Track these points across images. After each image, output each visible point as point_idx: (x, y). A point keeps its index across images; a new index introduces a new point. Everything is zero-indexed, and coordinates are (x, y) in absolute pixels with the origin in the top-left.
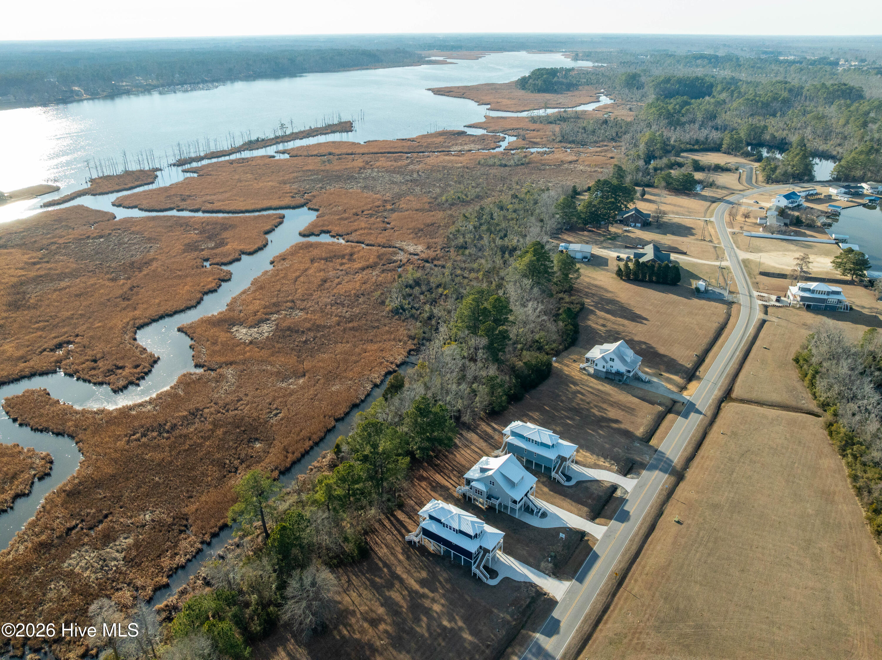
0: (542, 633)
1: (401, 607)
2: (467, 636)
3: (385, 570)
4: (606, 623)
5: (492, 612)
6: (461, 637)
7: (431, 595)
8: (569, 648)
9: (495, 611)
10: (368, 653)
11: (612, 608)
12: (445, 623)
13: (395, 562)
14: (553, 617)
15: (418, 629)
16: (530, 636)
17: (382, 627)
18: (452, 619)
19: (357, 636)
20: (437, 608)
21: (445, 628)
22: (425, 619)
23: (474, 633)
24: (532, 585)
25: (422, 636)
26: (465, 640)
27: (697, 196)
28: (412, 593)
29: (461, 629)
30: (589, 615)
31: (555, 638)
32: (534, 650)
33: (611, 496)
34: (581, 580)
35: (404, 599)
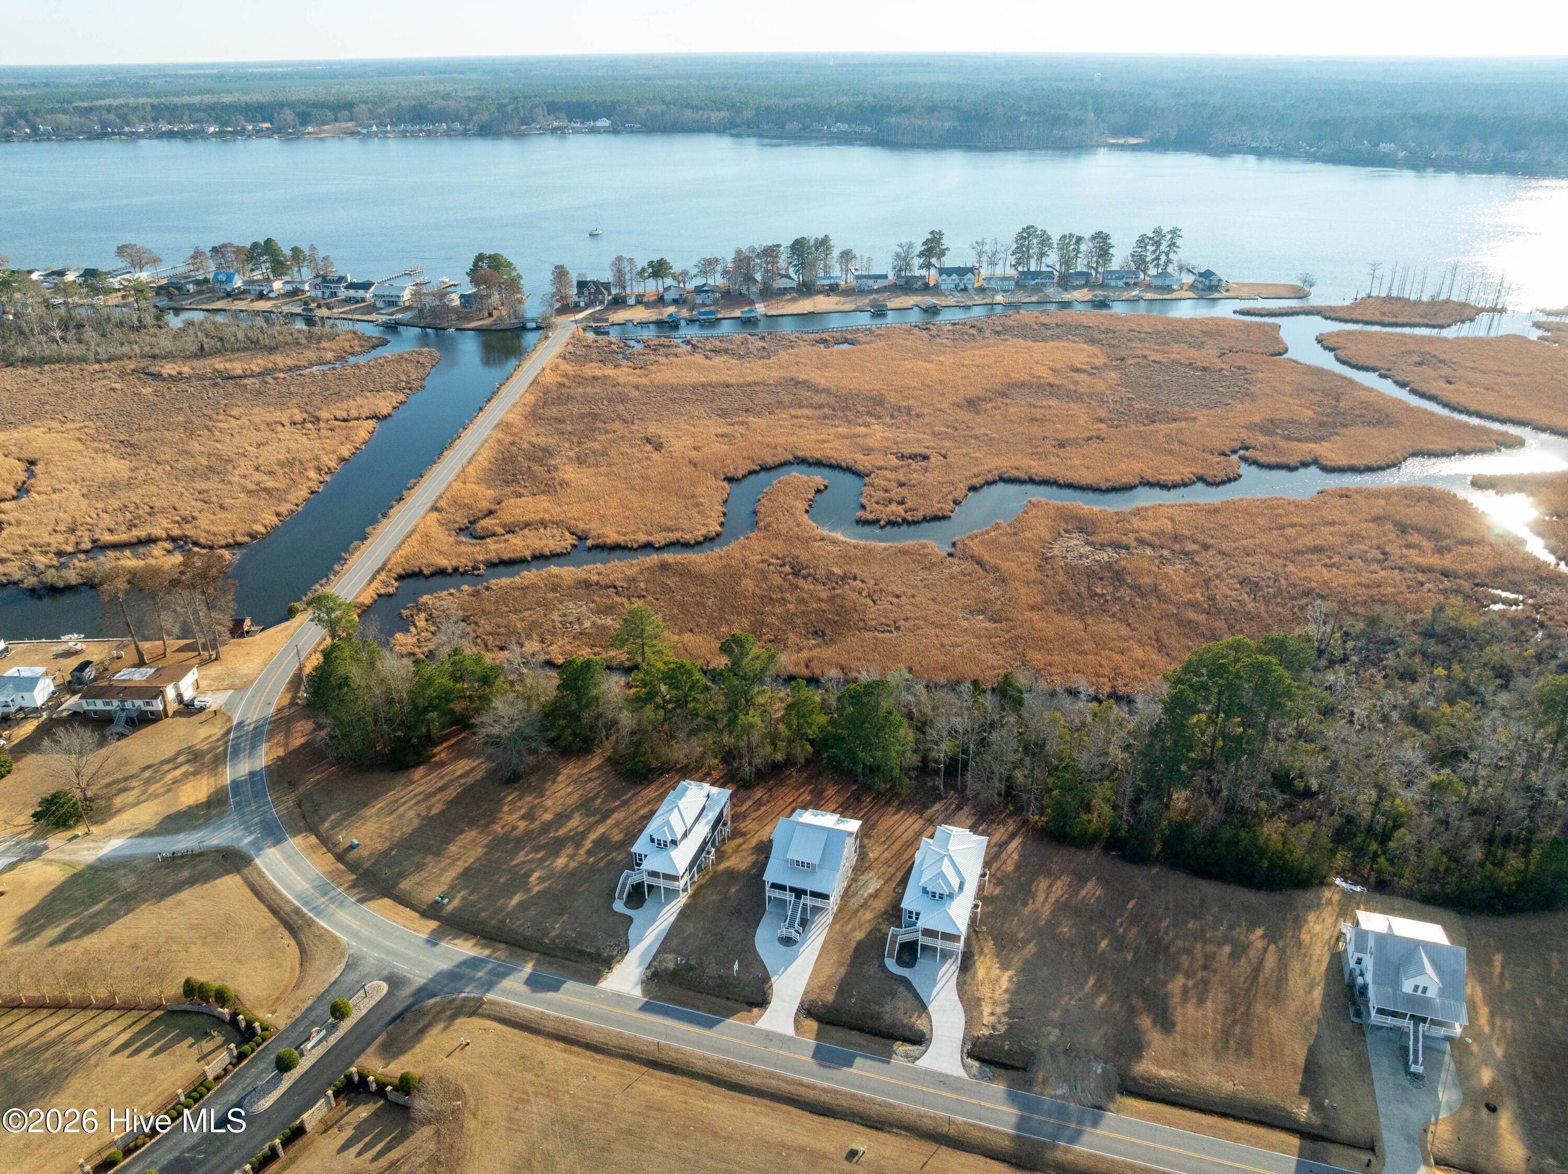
0: (531, 974)
1: (556, 831)
2: (516, 899)
3: (617, 803)
4: (565, 1051)
5: (562, 915)
6: (515, 893)
7: (582, 851)
8: (507, 1006)
9: (565, 918)
10: (482, 822)
12: (536, 875)
13: (634, 807)
14: (564, 982)
15: (523, 853)
16: (527, 963)
17: (522, 824)
18: (541, 880)
19: (506, 808)
20: (561, 862)
21: (528, 875)
22: (539, 856)
23: (523, 906)
24: (624, 949)
25: (512, 859)
26: (510, 897)
28: (584, 835)
29: (530, 890)
30: (577, 1026)
31: (526, 989)
32: (501, 969)
33: (896, 1038)
34: (645, 1008)
35: (570, 830)
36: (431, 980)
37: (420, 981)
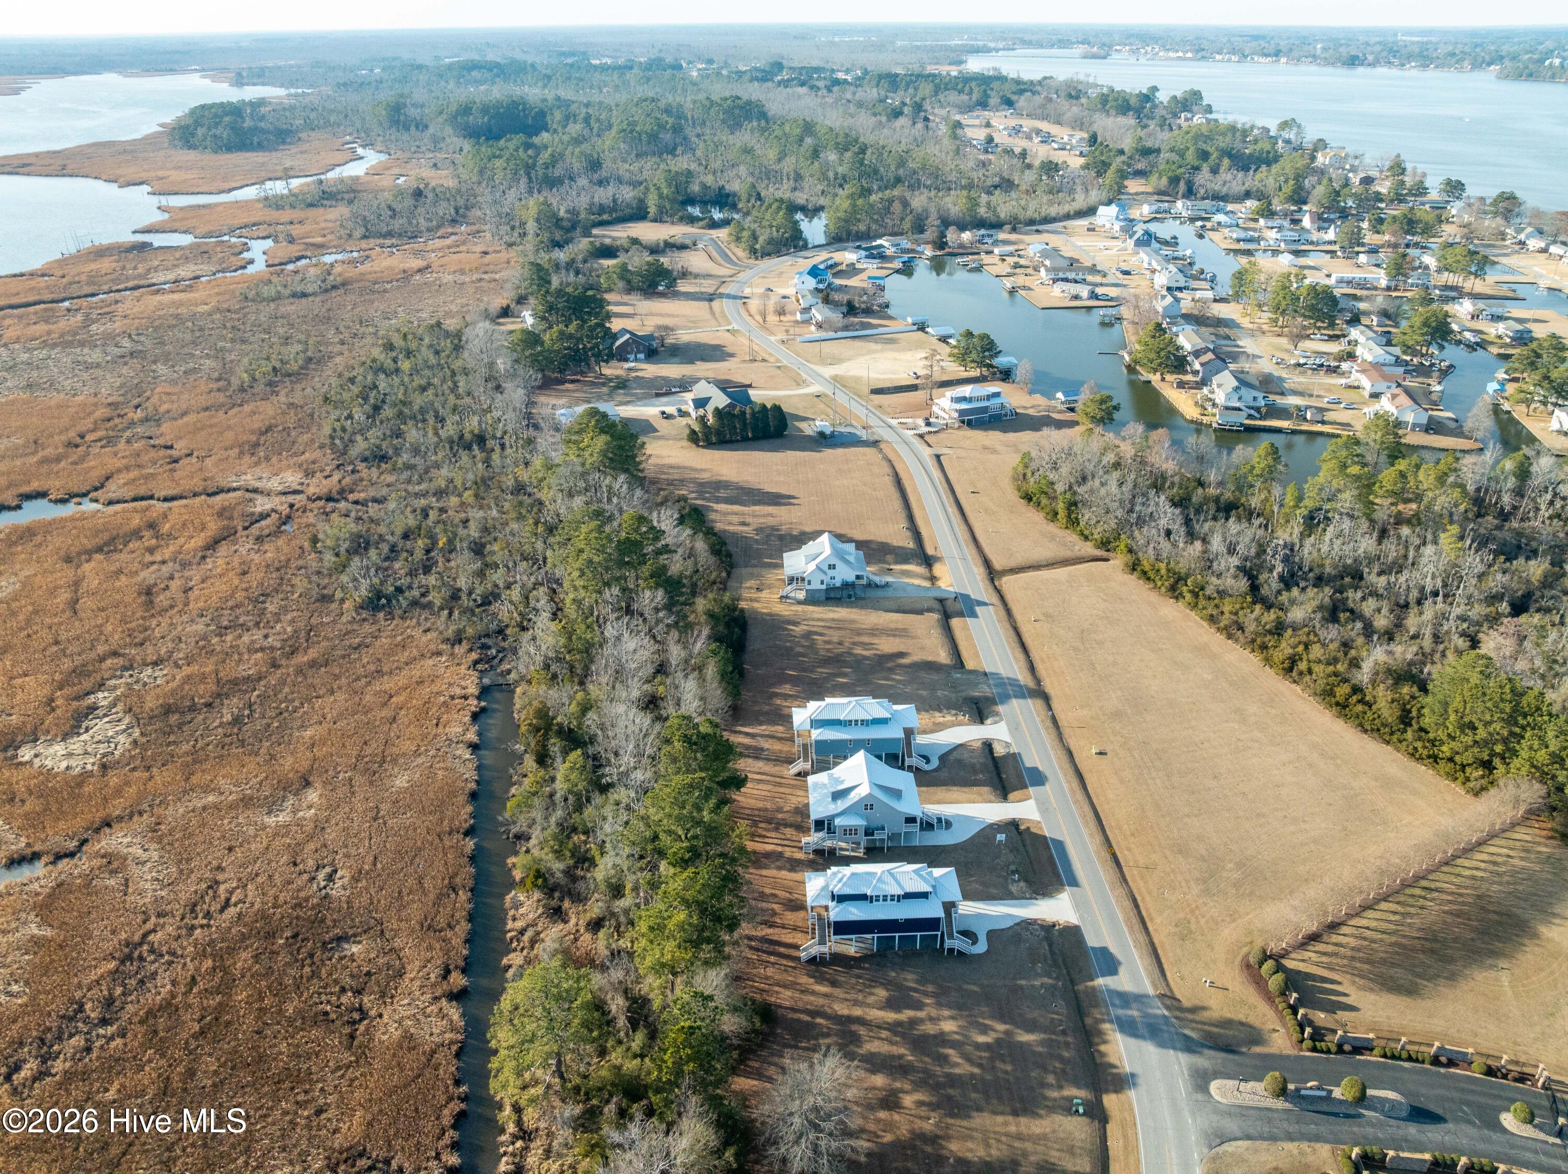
0: (1103, 975)
1: (901, 1057)
2: (1025, 1037)
3: (819, 1020)
4: (1152, 919)
5: (1021, 987)
6: (1021, 1045)
7: (920, 1014)
8: (1150, 975)
9: (1023, 982)
10: (929, 1149)
11: (1139, 898)
12: (981, 1039)
13: (821, 1001)
14: (1093, 949)
15: (957, 1071)
16: (1093, 988)
17: (908, 1100)
18: (985, 1030)
19: (888, 1138)
20: (949, 1026)
21: (987, 1047)
22: (950, 1052)
23: (1031, 1027)
24: (1027, 924)
25: (973, 1076)
26: (1028, 1044)
27: (676, 295)
28: (894, 1027)
29: (1007, 1033)
30: (1127, 921)
31: (1122, 970)
32: (1117, 1002)
33: (993, 758)
34: (1074, 882)
35: (892, 1043)
36: (1174, 1048)
37: (1184, 1059)
